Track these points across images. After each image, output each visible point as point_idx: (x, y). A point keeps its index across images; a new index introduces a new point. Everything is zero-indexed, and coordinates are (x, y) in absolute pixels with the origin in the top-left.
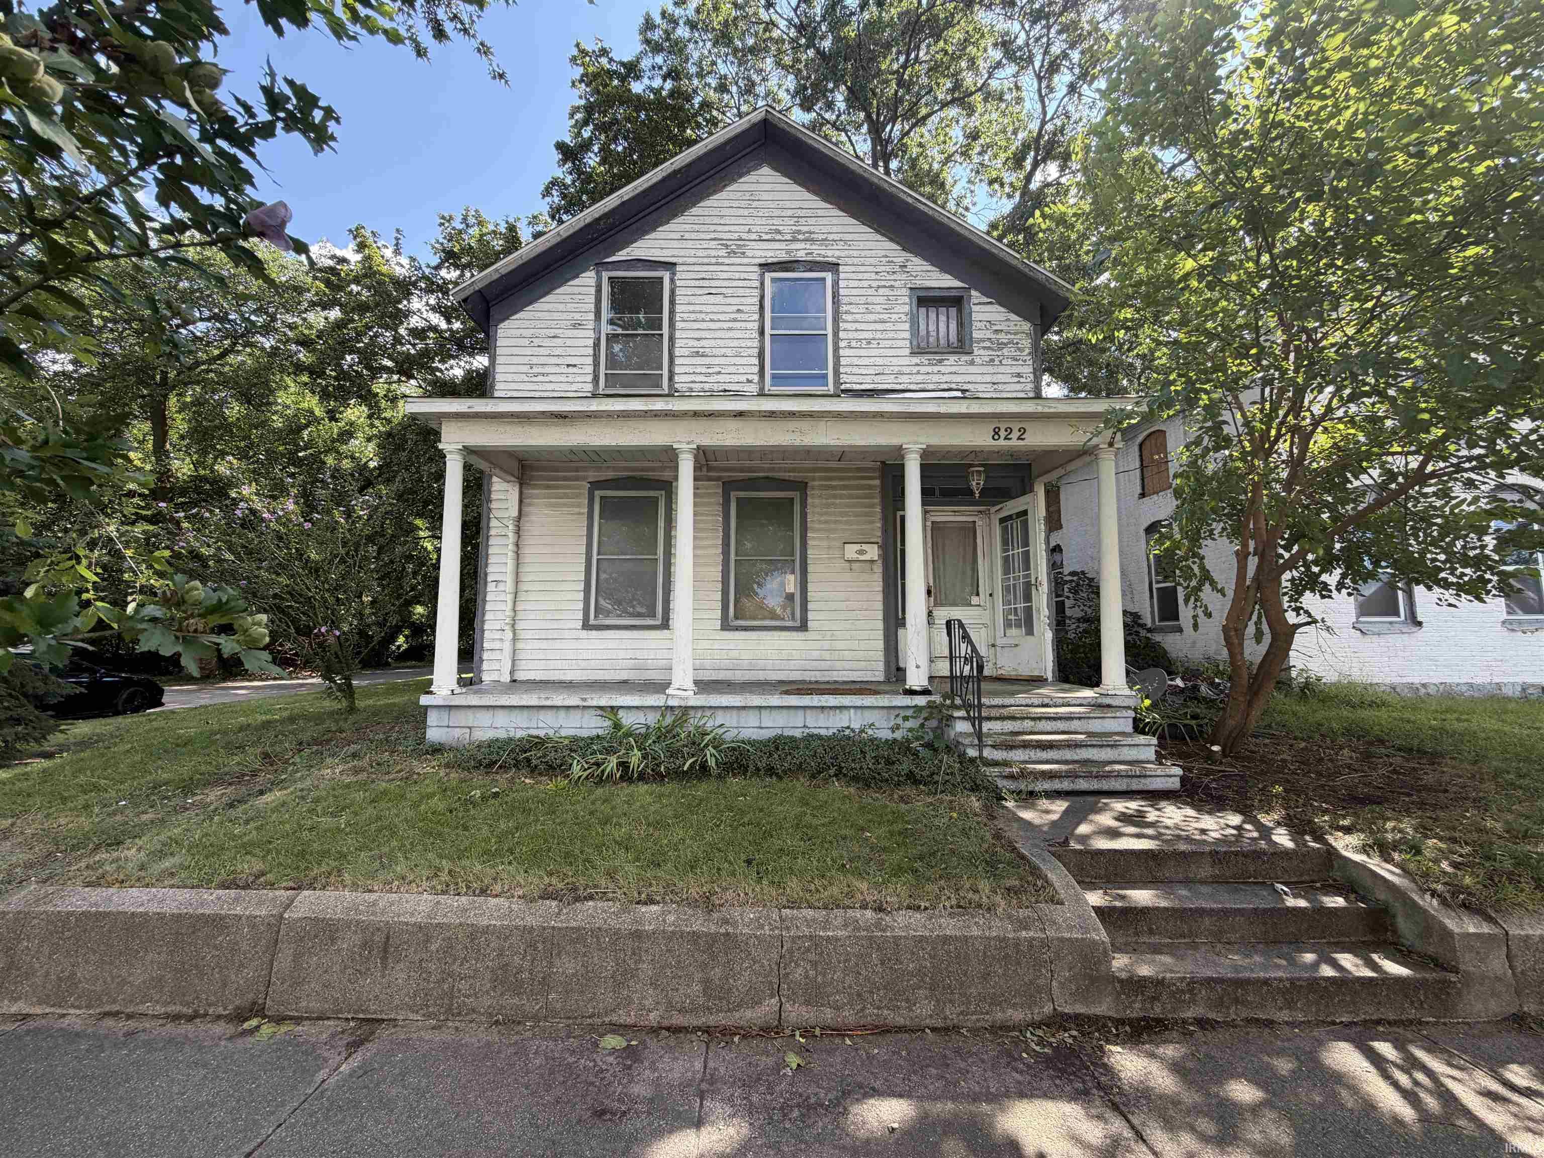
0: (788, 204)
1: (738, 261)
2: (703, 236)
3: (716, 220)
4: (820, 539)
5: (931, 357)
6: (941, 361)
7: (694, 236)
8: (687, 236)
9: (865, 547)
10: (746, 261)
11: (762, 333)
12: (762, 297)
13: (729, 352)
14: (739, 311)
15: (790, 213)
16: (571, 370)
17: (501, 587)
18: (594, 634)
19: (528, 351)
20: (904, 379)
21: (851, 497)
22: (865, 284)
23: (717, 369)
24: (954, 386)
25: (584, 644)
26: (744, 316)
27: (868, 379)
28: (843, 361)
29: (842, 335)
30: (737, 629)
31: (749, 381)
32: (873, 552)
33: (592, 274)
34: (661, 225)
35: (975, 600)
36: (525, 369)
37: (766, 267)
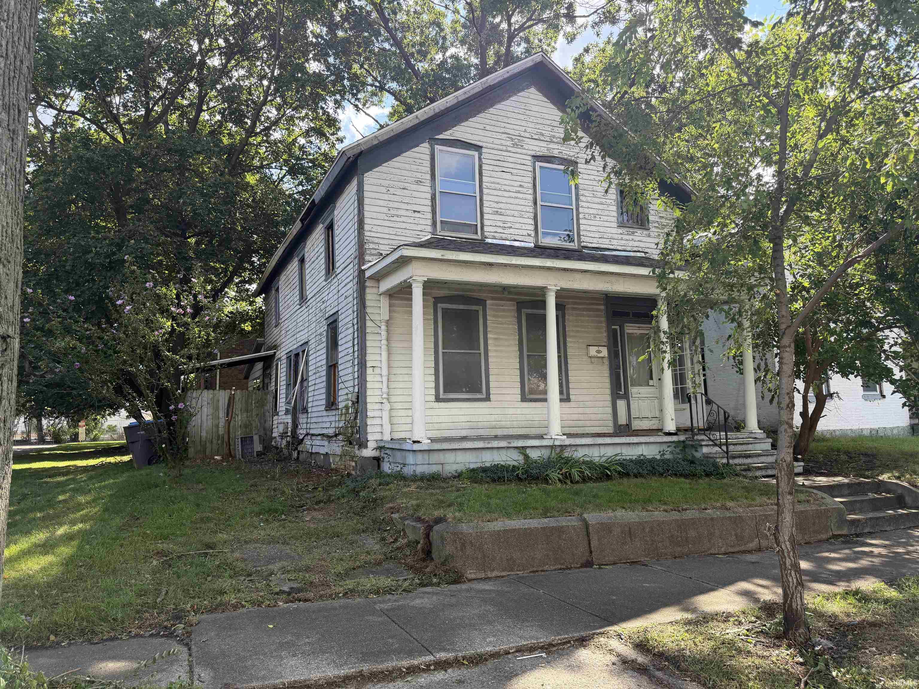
0: (547, 116)
1: (519, 150)
2: (498, 129)
3: (506, 120)
4: (574, 342)
5: (628, 229)
6: (633, 233)
7: (491, 128)
8: (488, 128)
9: (601, 348)
10: (524, 151)
11: (535, 203)
12: (535, 179)
13: (516, 213)
14: (521, 186)
15: (549, 122)
16: (417, 215)
17: (377, 371)
18: (442, 405)
19: (386, 197)
20: (614, 242)
21: (589, 316)
22: (592, 177)
23: (509, 225)
24: (640, 249)
25: (437, 412)
26: (525, 190)
27: (595, 240)
28: (582, 227)
29: (581, 210)
30: (531, 400)
31: (529, 235)
32: (604, 352)
33: (426, 145)
34: (471, 117)
35: (651, 383)
36: (385, 210)
37: (537, 158)
